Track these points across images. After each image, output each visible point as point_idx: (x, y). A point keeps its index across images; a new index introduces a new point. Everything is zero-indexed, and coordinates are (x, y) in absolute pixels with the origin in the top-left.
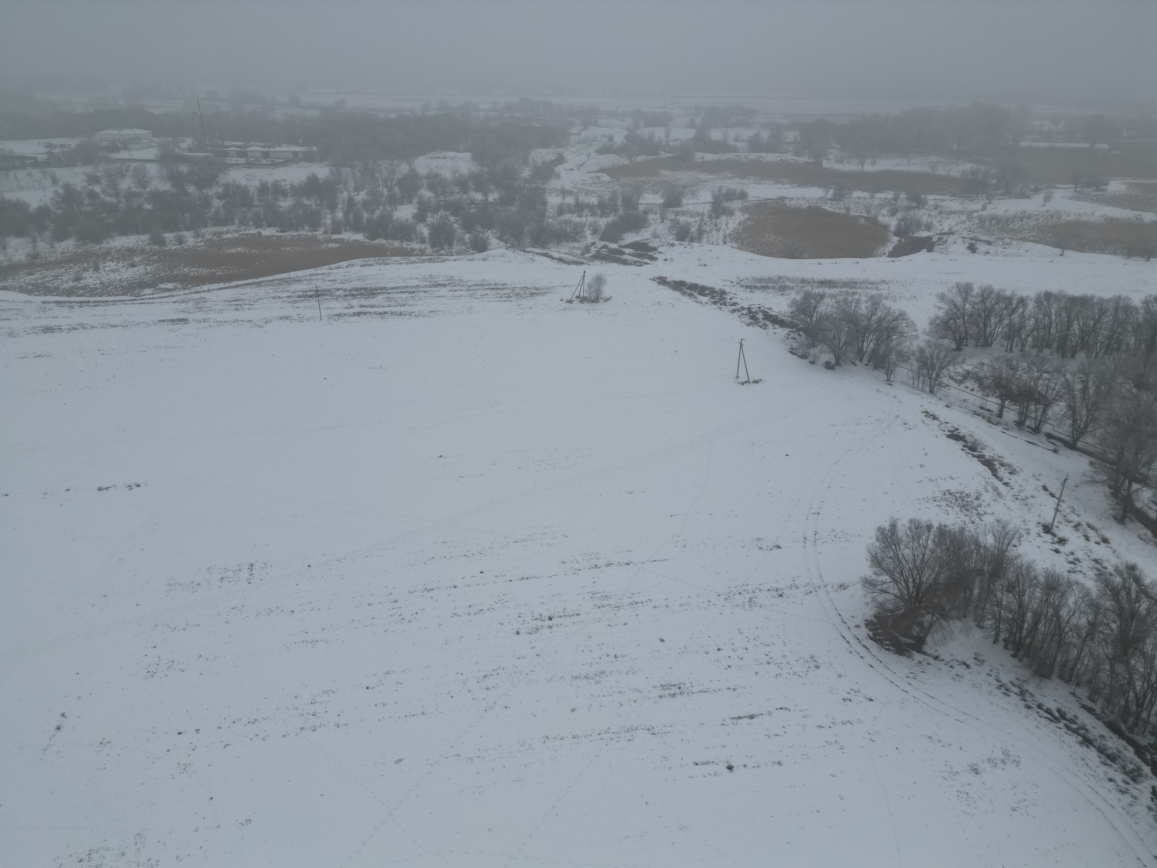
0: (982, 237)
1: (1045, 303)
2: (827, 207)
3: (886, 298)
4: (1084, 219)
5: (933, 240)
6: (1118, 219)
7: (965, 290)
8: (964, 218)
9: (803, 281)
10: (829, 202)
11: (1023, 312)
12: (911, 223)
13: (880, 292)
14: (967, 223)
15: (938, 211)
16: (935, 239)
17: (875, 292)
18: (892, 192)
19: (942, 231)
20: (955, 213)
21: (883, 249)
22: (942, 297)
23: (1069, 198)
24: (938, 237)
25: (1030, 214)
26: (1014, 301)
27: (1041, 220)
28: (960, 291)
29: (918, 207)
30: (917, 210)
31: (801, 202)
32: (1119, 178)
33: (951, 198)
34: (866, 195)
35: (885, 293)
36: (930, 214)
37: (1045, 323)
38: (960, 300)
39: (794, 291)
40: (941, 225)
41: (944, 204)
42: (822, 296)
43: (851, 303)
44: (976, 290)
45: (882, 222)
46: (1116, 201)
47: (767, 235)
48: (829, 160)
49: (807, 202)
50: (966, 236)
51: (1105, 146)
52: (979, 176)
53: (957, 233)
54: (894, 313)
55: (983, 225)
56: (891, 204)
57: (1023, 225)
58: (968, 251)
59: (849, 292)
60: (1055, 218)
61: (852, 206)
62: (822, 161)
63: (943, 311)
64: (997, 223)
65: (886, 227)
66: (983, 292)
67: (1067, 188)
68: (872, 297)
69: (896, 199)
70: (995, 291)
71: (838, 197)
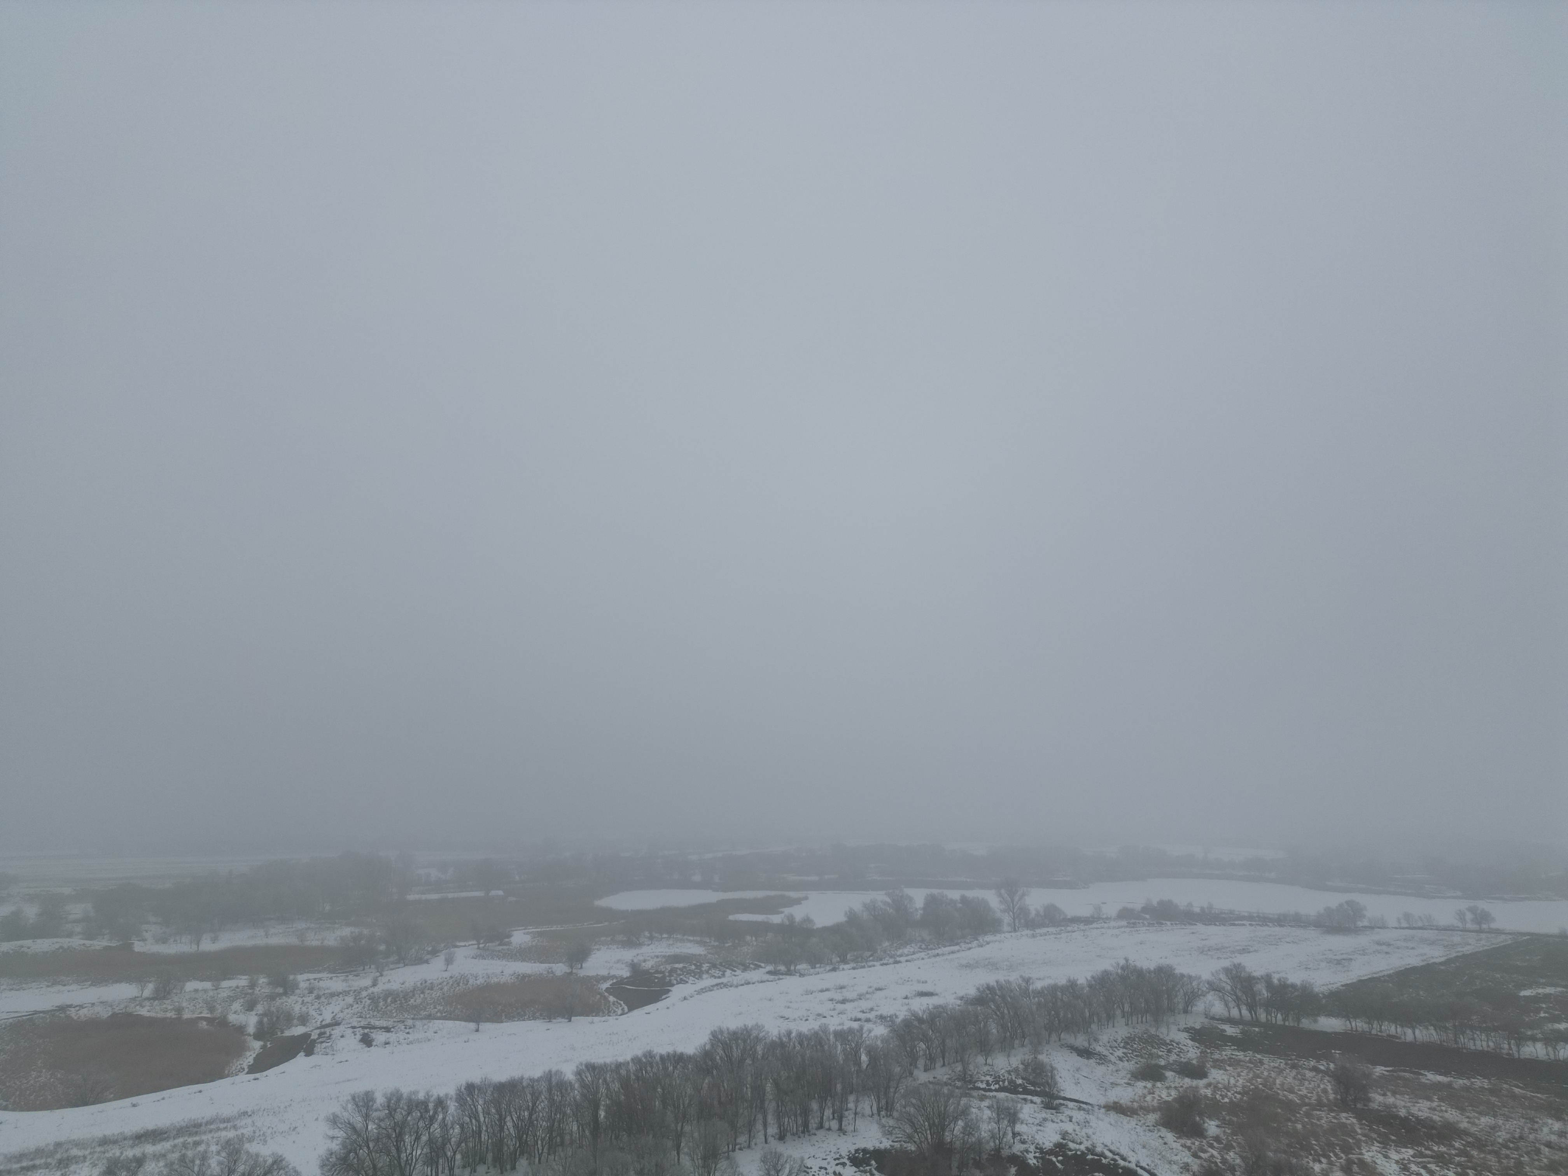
0: (378, 1023)
1: (468, 1099)
2: (144, 1012)
3: (251, 1140)
4: (494, 980)
5: (312, 1038)
6: (529, 976)
7: (364, 1102)
8: (350, 1000)
9: (105, 1142)
10: (147, 1003)
11: (444, 1119)
12: (278, 1018)
13: (239, 1132)
14: (356, 1006)
15: (314, 995)
16: (314, 1036)
17: (231, 1134)
18: (246, 977)
19: (324, 1023)
20: (338, 996)
21: (238, 1063)
22: (334, 1121)
23: (473, 958)
24: (318, 1031)
25: (431, 983)
26: (431, 1106)
27: (446, 989)
28: (357, 1105)
29: (285, 993)
30: (284, 997)
31: (98, 1009)
32: (521, 928)
33: (330, 975)
34: (208, 985)
35: (247, 1131)
36: (303, 1000)
37: (473, 1128)
38: (360, 1119)
39: (87, 1164)
40: (321, 1015)
41: (322, 984)
42: (140, 1161)
43: (193, 1161)
44: (380, 1100)
45: (235, 1022)
46: (523, 954)
47: (34, 1074)
48: (144, 940)
49: (109, 1009)
50: (355, 1024)
51: (501, 893)
52: (363, 942)
53: (344, 1022)
54: (265, 1161)
55: (377, 1007)
56: (246, 994)
57: (426, 999)
58: (362, 1046)
59: (189, 1143)
60: (461, 984)
61: (184, 1004)
62: (133, 943)
63: (338, 1142)
64: (394, 1001)
65: (241, 1029)
66: (389, 1100)
67: (469, 945)
68: (228, 1142)
69: (252, 986)
70: (405, 1096)
71: (161, 994)
